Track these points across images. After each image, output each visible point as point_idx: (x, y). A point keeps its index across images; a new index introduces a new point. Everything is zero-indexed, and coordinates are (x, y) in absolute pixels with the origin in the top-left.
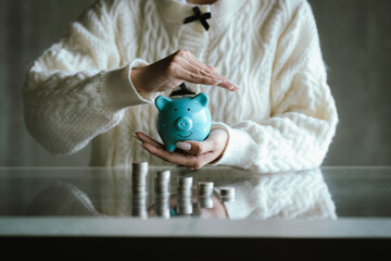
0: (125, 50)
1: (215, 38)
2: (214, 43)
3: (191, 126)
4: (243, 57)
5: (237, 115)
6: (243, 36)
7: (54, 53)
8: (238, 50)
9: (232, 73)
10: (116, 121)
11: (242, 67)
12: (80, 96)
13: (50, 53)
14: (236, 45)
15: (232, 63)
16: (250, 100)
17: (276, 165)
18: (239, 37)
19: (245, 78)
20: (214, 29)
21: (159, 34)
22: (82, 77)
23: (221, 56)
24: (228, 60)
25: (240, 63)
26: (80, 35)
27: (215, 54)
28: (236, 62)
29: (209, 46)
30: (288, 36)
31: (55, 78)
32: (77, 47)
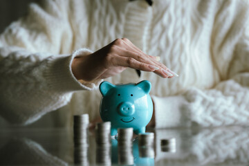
0: (78, 26)
1: (158, 12)
2: (157, 18)
3: (133, 111)
4: (183, 29)
5: (181, 81)
6: (183, 11)
7: (14, 31)
8: (179, 24)
9: (174, 44)
10: (63, 102)
11: (184, 38)
12: (28, 79)
13: (10, 31)
14: (177, 19)
15: (174, 35)
16: (193, 68)
17: (216, 118)
18: (179, 12)
19: (187, 49)
20: (157, 5)
21: (107, 11)
22: (33, 60)
23: (164, 29)
24: (170, 32)
25: (182, 35)
26: (35, 14)
27: (158, 28)
28: (178, 35)
29: (153, 20)
30: (224, 13)
31: (11, 57)
32: (33, 25)
